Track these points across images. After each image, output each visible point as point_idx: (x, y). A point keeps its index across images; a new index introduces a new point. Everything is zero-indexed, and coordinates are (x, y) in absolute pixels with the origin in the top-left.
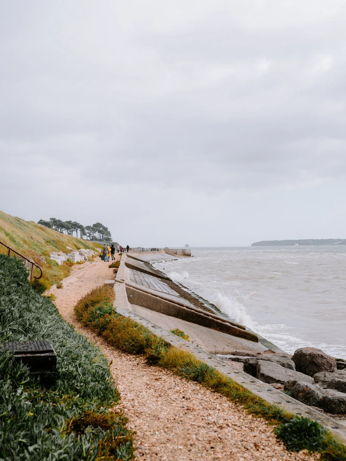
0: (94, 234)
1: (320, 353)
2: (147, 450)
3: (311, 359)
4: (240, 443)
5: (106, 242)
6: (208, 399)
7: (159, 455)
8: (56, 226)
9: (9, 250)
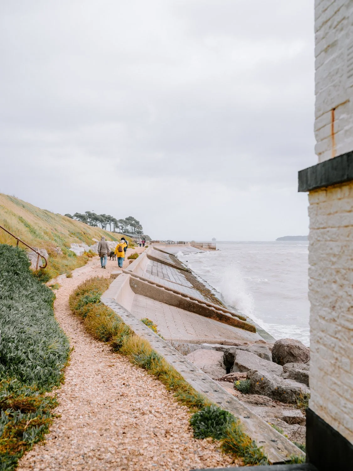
0: (127, 227)
1: (297, 344)
2: (61, 433)
3: (289, 350)
4: (152, 429)
5: (138, 235)
6: (146, 386)
7: (70, 439)
8: (91, 219)
9: (18, 241)
